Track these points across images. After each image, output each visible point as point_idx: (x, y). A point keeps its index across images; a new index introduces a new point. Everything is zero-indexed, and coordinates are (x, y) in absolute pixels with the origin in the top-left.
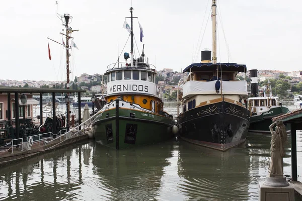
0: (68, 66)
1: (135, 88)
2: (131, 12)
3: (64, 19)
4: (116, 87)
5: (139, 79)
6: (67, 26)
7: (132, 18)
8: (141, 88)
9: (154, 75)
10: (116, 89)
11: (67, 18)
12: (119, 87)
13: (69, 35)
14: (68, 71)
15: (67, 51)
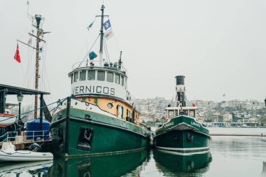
0: (37, 70)
1: (99, 90)
2: (102, 10)
3: (35, 21)
4: (79, 89)
5: (104, 80)
6: (38, 27)
7: (102, 16)
8: (106, 90)
9: (123, 77)
10: (78, 91)
11: (38, 20)
12: (82, 88)
13: (40, 37)
14: (37, 75)
15: (37, 54)
